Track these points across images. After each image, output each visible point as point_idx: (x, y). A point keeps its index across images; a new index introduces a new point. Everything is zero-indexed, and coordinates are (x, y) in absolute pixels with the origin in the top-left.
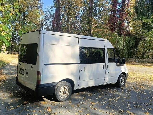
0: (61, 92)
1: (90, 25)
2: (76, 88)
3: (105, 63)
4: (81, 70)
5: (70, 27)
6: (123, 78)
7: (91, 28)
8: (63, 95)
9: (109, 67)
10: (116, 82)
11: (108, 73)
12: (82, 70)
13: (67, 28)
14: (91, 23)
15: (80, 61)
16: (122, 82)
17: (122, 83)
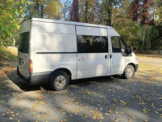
0: (56, 82)
1: (109, 15)
2: (73, 78)
3: (108, 52)
4: (78, 60)
5: (89, 18)
6: (130, 69)
7: (110, 18)
8: (58, 85)
9: (112, 56)
10: (122, 73)
11: (112, 63)
12: (80, 60)
13: (85, 20)
14: (111, 13)
15: (78, 50)
16: (129, 73)
17: (130, 75)
